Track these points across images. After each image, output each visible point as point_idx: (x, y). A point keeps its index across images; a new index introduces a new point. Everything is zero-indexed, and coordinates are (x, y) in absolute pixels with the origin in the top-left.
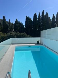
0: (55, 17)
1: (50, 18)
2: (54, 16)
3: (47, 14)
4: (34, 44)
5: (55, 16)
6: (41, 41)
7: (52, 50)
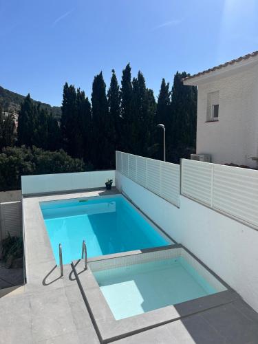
0: (170, 90)
1: (151, 92)
2: (164, 88)
3: (141, 77)
4: (96, 194)
5: (168, 87)
6: (116, 183)
7: (139, 209)
